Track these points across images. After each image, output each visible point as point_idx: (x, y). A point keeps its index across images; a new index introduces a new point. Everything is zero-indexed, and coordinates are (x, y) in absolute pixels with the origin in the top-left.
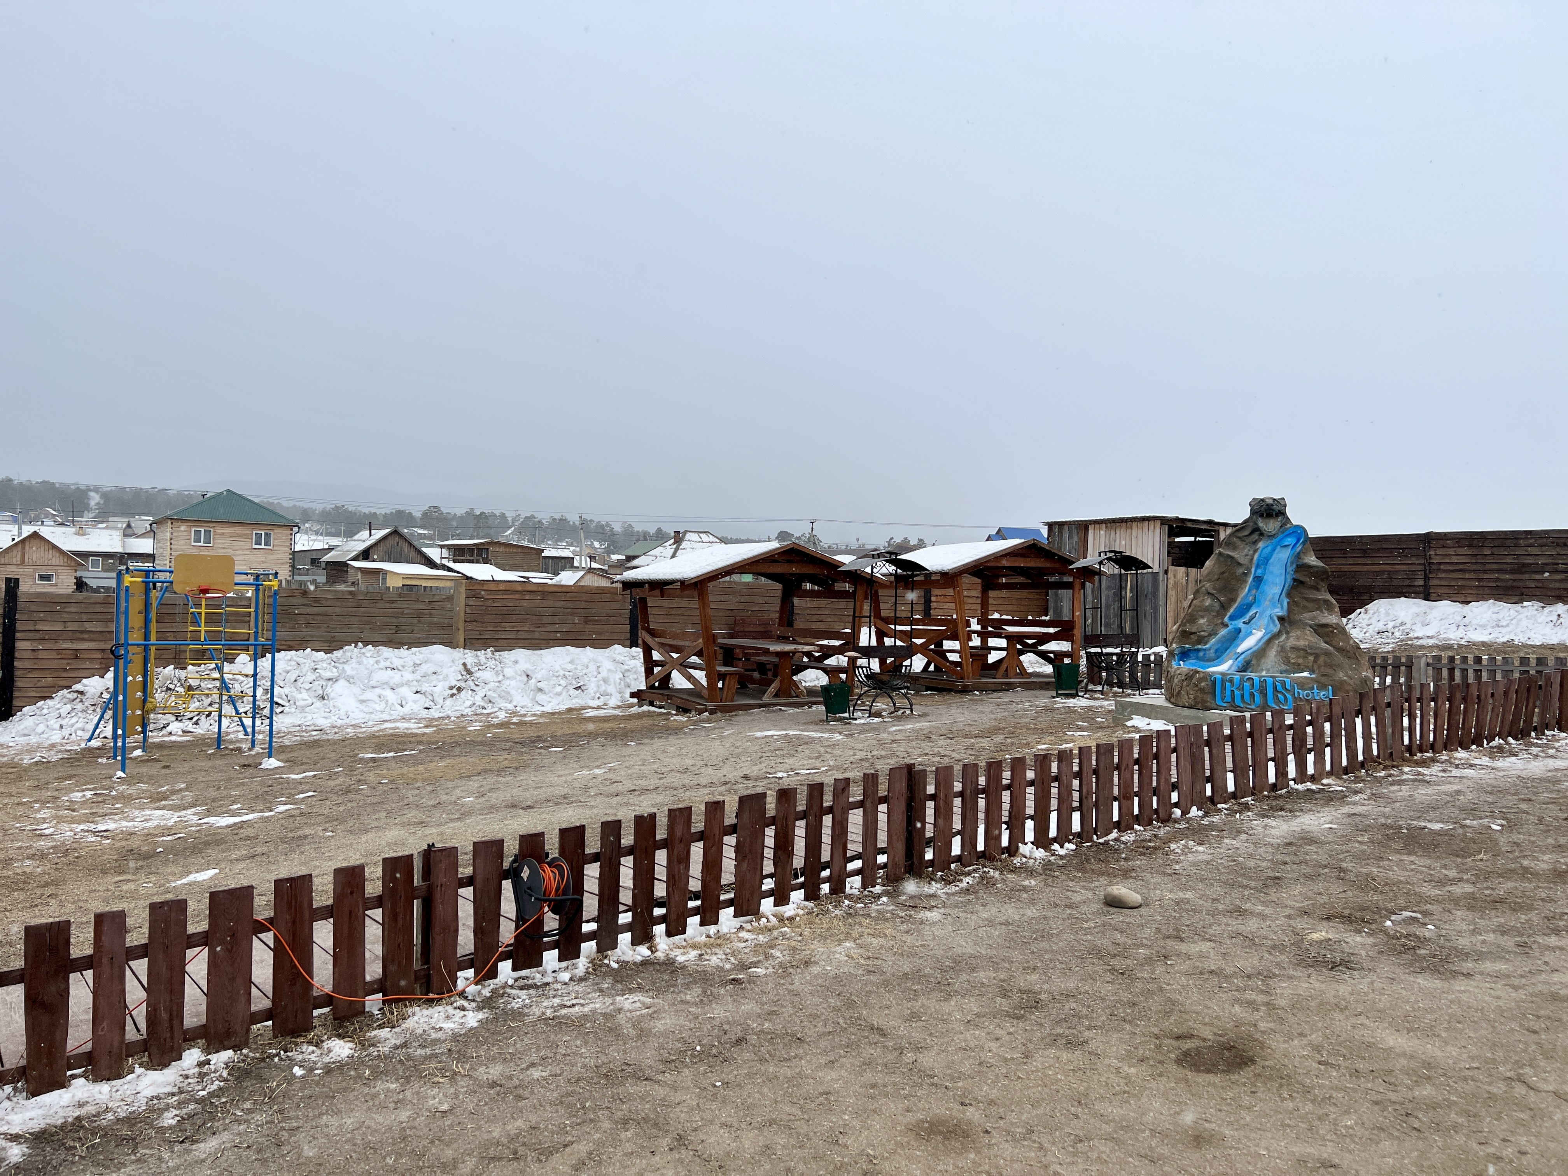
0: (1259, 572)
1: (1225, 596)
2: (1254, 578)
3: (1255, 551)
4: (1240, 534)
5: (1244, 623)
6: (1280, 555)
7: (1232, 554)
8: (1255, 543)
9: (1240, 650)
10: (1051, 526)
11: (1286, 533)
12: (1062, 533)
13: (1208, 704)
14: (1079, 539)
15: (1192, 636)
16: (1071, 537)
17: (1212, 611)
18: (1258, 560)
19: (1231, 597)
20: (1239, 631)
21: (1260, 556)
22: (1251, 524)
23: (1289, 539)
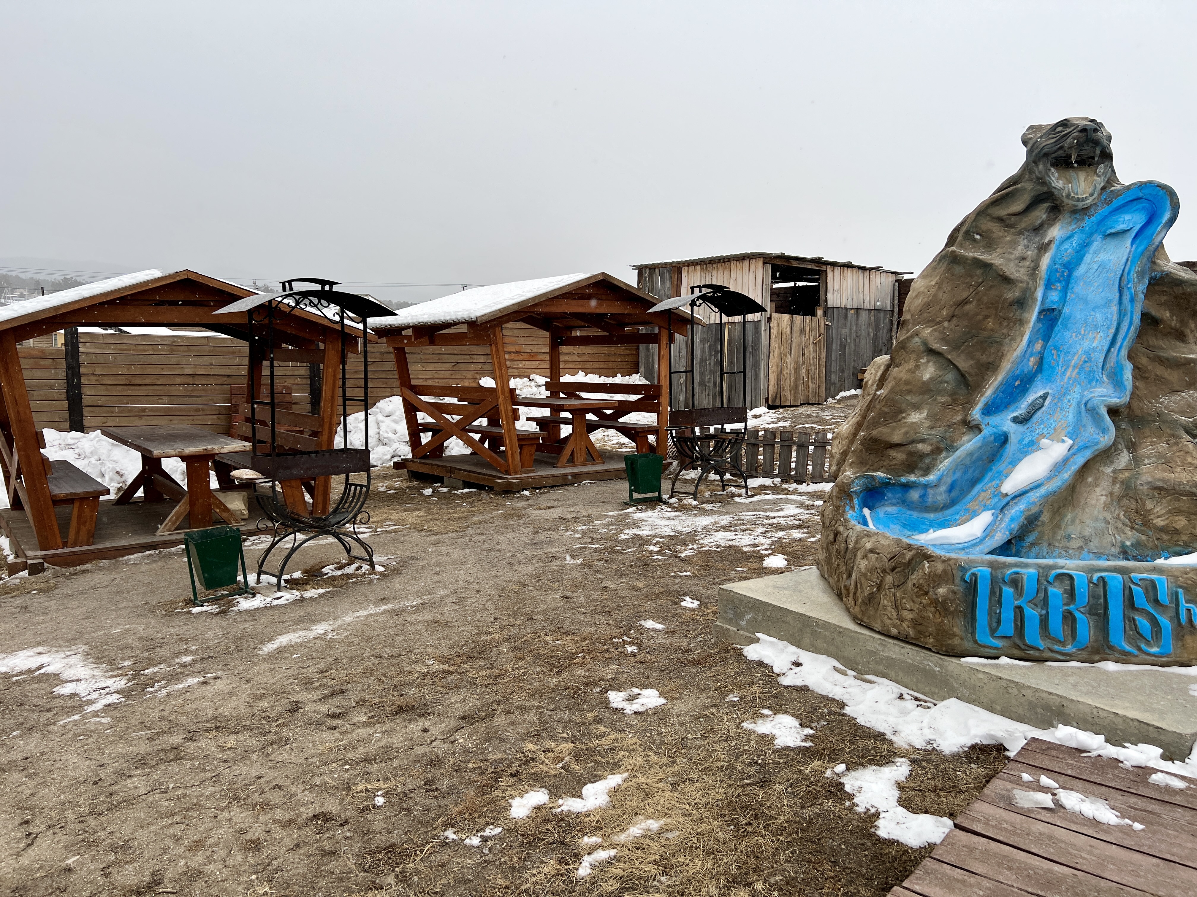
0: (1054, 296)
1: (970, 356)
2: (1040, 313)
3: (1043, 248)
4: (1002, 212)
5: (1015, 420)
6: (1103, 256)
7: (984, 257)
8: (1038, 229)
9: (1009, 486)
10: (641, 270)
11: (1116, 203)
12: (653, 278)
13: (956, 641)
14: (672, 284)
15: (893, 453)
16: (663, 282)
17: (939, 392)
18: (1051, 270)
19: (984, 358)
20: (1004, 439)
21: (1054, 261)
22: (1028, 186)
23: (1127, 217)
